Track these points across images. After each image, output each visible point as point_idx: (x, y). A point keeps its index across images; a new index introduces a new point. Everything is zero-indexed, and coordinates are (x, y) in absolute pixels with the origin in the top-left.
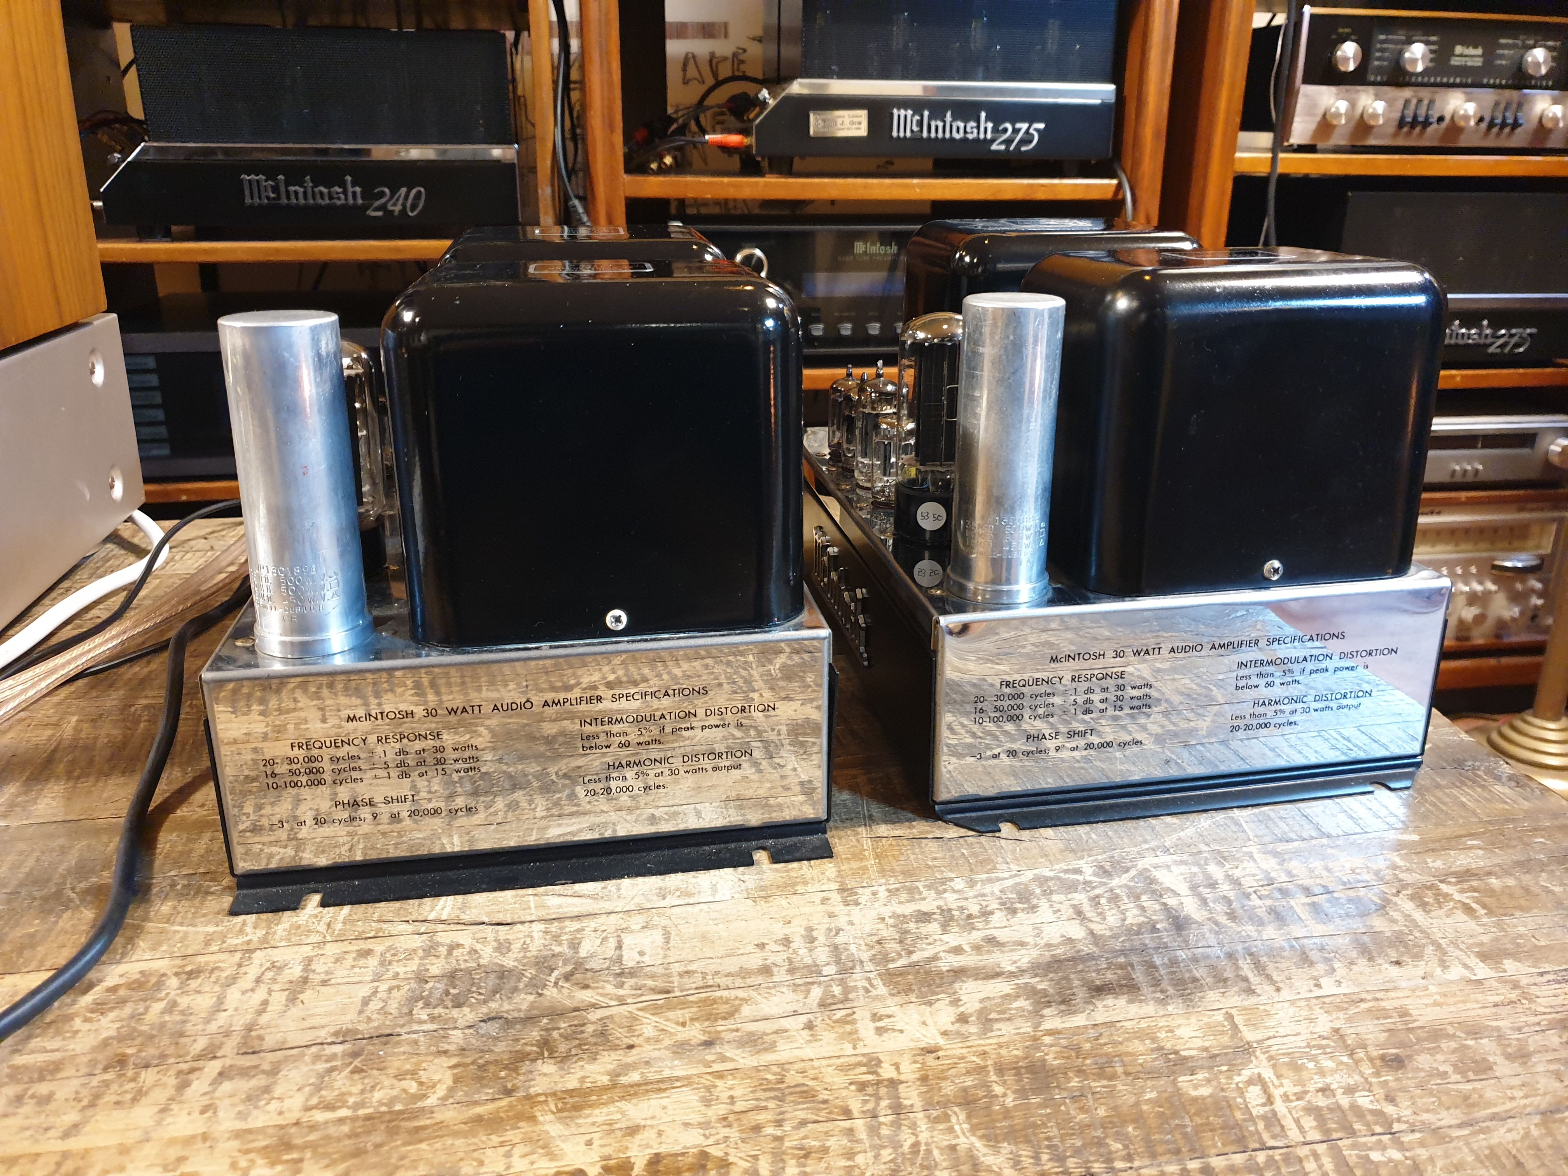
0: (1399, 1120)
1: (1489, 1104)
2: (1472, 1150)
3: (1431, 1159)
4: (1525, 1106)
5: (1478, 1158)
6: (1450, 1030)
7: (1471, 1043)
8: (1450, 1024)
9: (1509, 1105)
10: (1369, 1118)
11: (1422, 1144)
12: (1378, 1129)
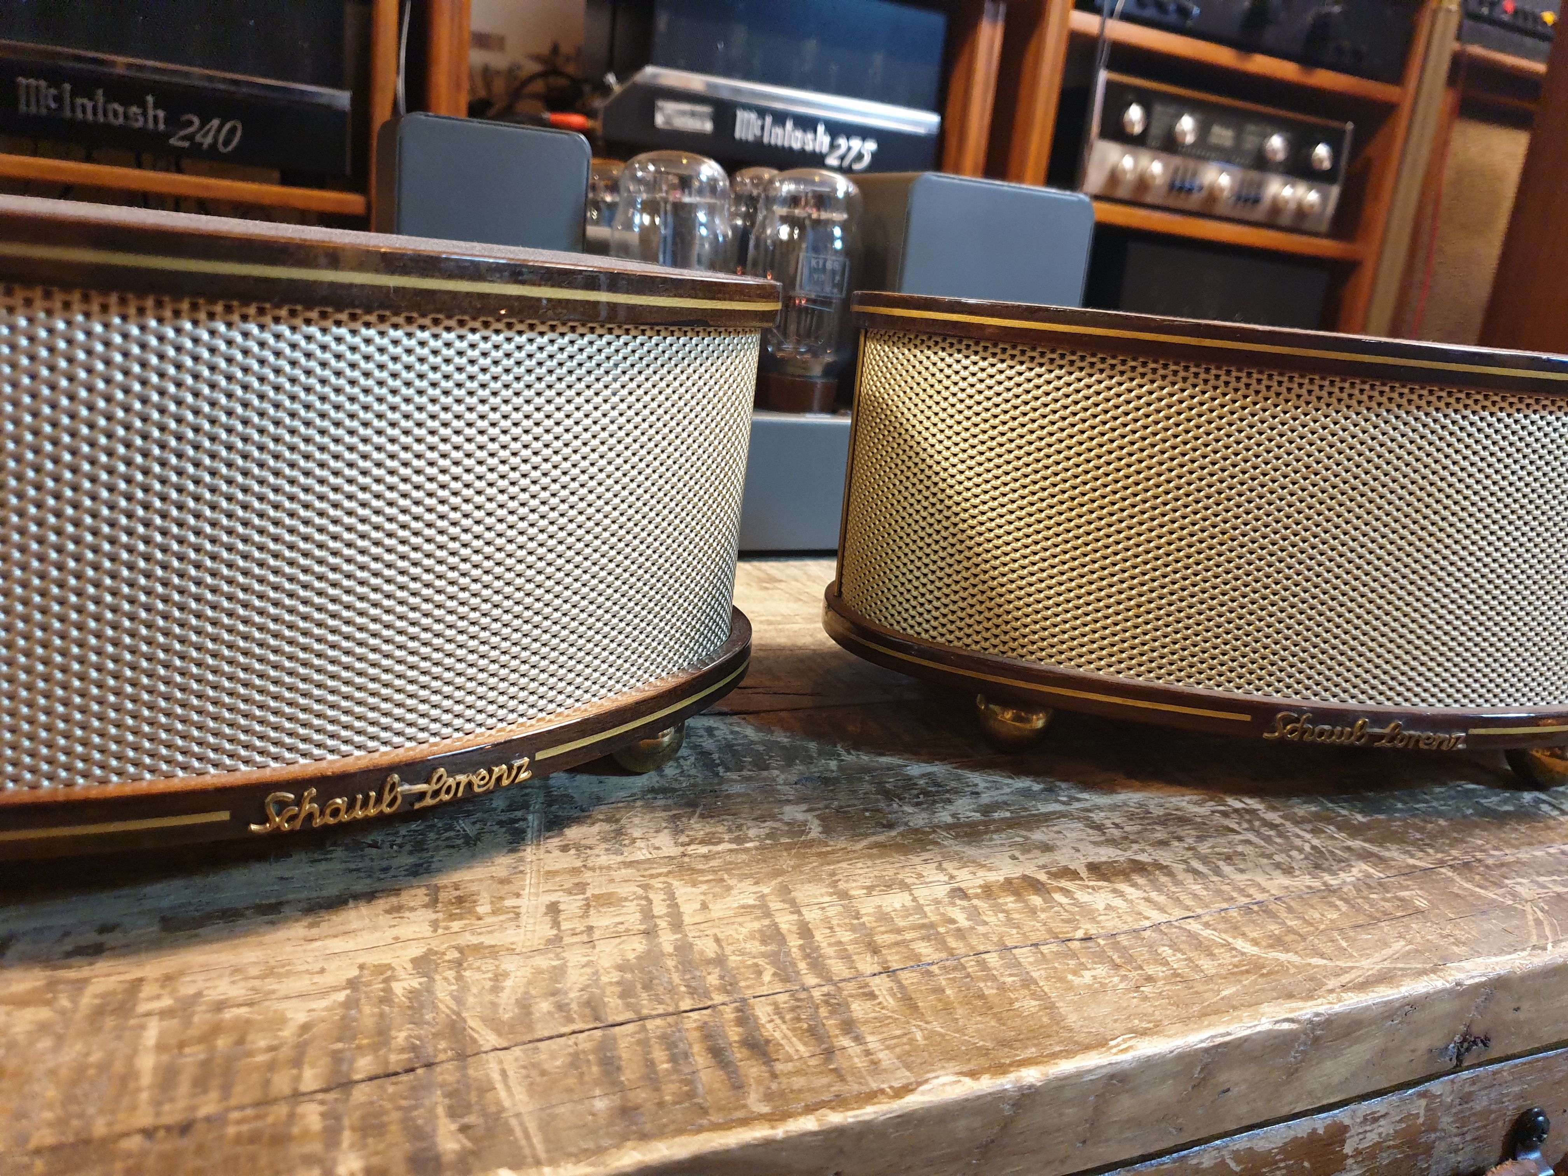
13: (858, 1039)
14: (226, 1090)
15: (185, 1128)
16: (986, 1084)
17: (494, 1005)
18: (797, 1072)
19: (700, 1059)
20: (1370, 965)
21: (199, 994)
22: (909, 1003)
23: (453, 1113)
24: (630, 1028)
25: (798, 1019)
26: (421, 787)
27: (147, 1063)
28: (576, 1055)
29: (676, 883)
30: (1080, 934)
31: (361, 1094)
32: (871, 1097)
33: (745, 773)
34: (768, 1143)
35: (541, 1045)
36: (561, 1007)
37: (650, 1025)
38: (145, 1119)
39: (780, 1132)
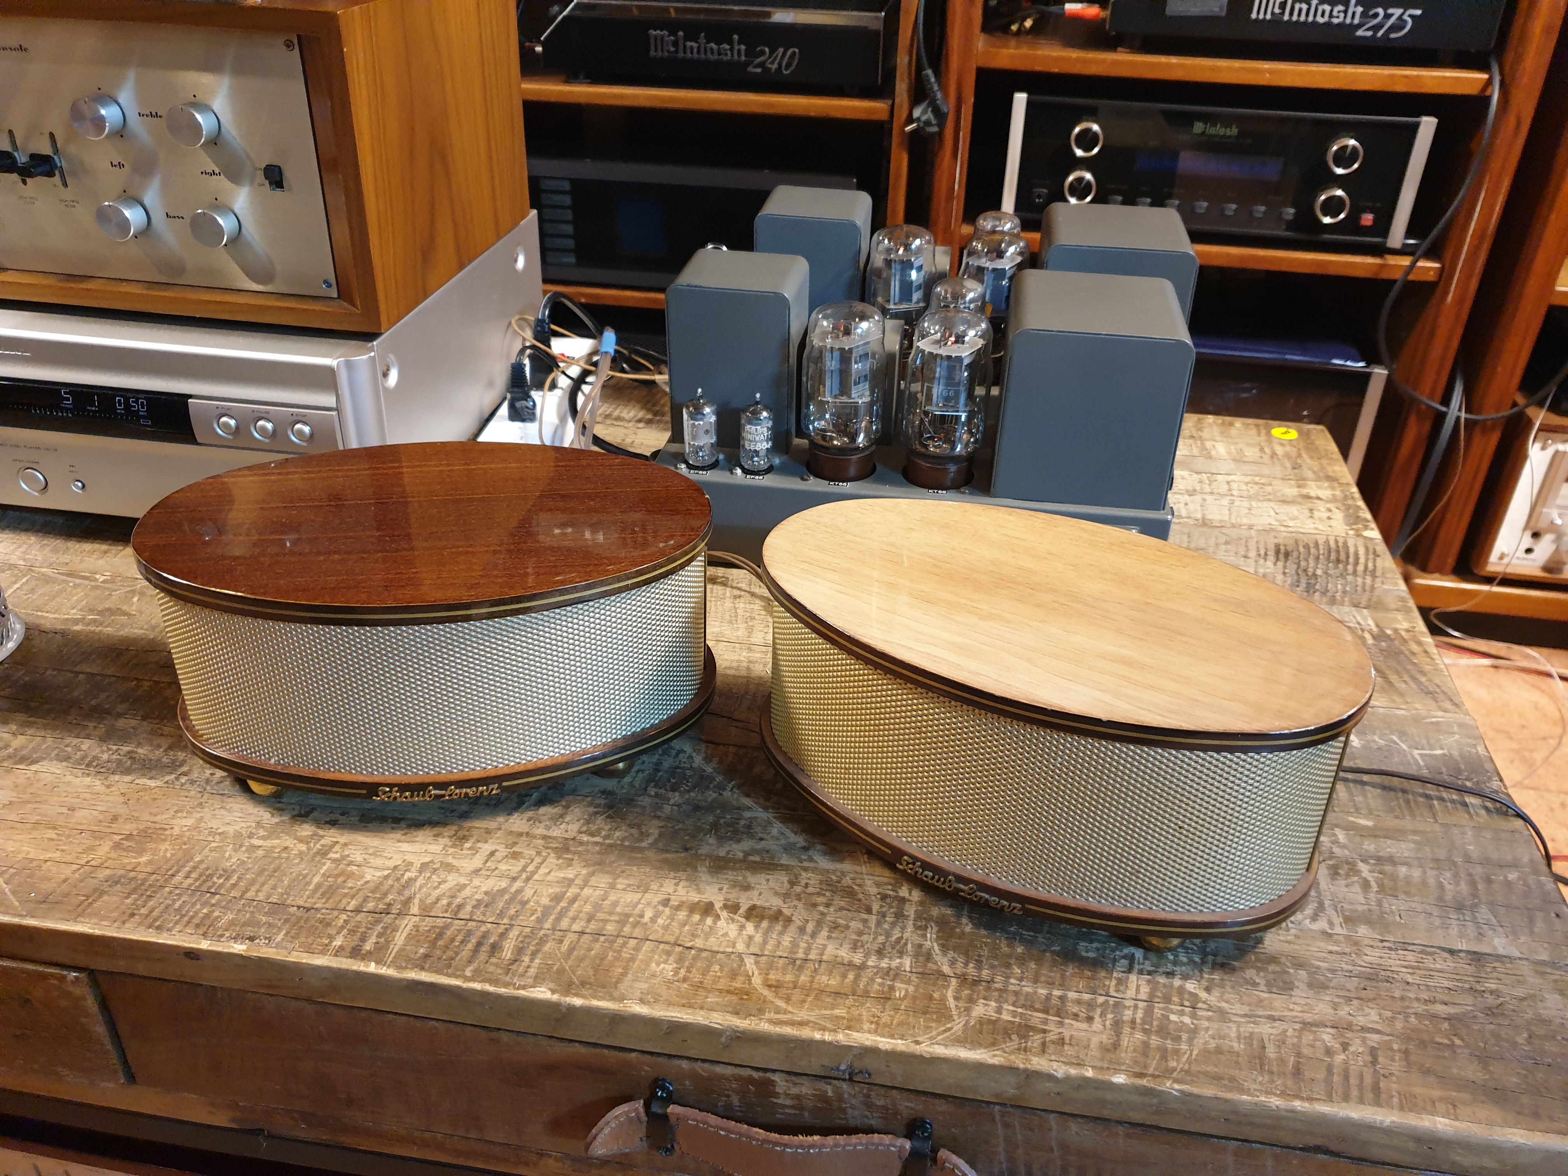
0: (1204, 1002)
1: (1272, 1009)
2: (1238, 1031)
3: (1207, 1029)
4: (1296, 1017)
5: (1239, 1038)
6: (1283, 959)
7: (1291, 971)
8: (1287, 956)
9: (1286, 1013)
10: (1186, 996)
11: (1209, 1019)
12: (1187, 1003)
13: (532, 960)
14: (328, 899)
15: (308, 910)
16: (556, 997)
17: (430, 895)
18: (497, 965)
19: (470, 946)
20: (803, 1015)
21: (348, 856)
22: (571, 950)
23: (380, 935)
24: (463, 922)
25: (522, 942)
26: (443, 792)
27: (316, 879)
28: (433, 927)
29: (552, 855)
30: (689, 945)
31: (359, 917)
32: (506, 985)
33: (662, 791)
34: (459, 987)
35: (427, 919)
36: (449, 904)
37: (470, 923)
38: (301, 903)
39: (465, 985)
